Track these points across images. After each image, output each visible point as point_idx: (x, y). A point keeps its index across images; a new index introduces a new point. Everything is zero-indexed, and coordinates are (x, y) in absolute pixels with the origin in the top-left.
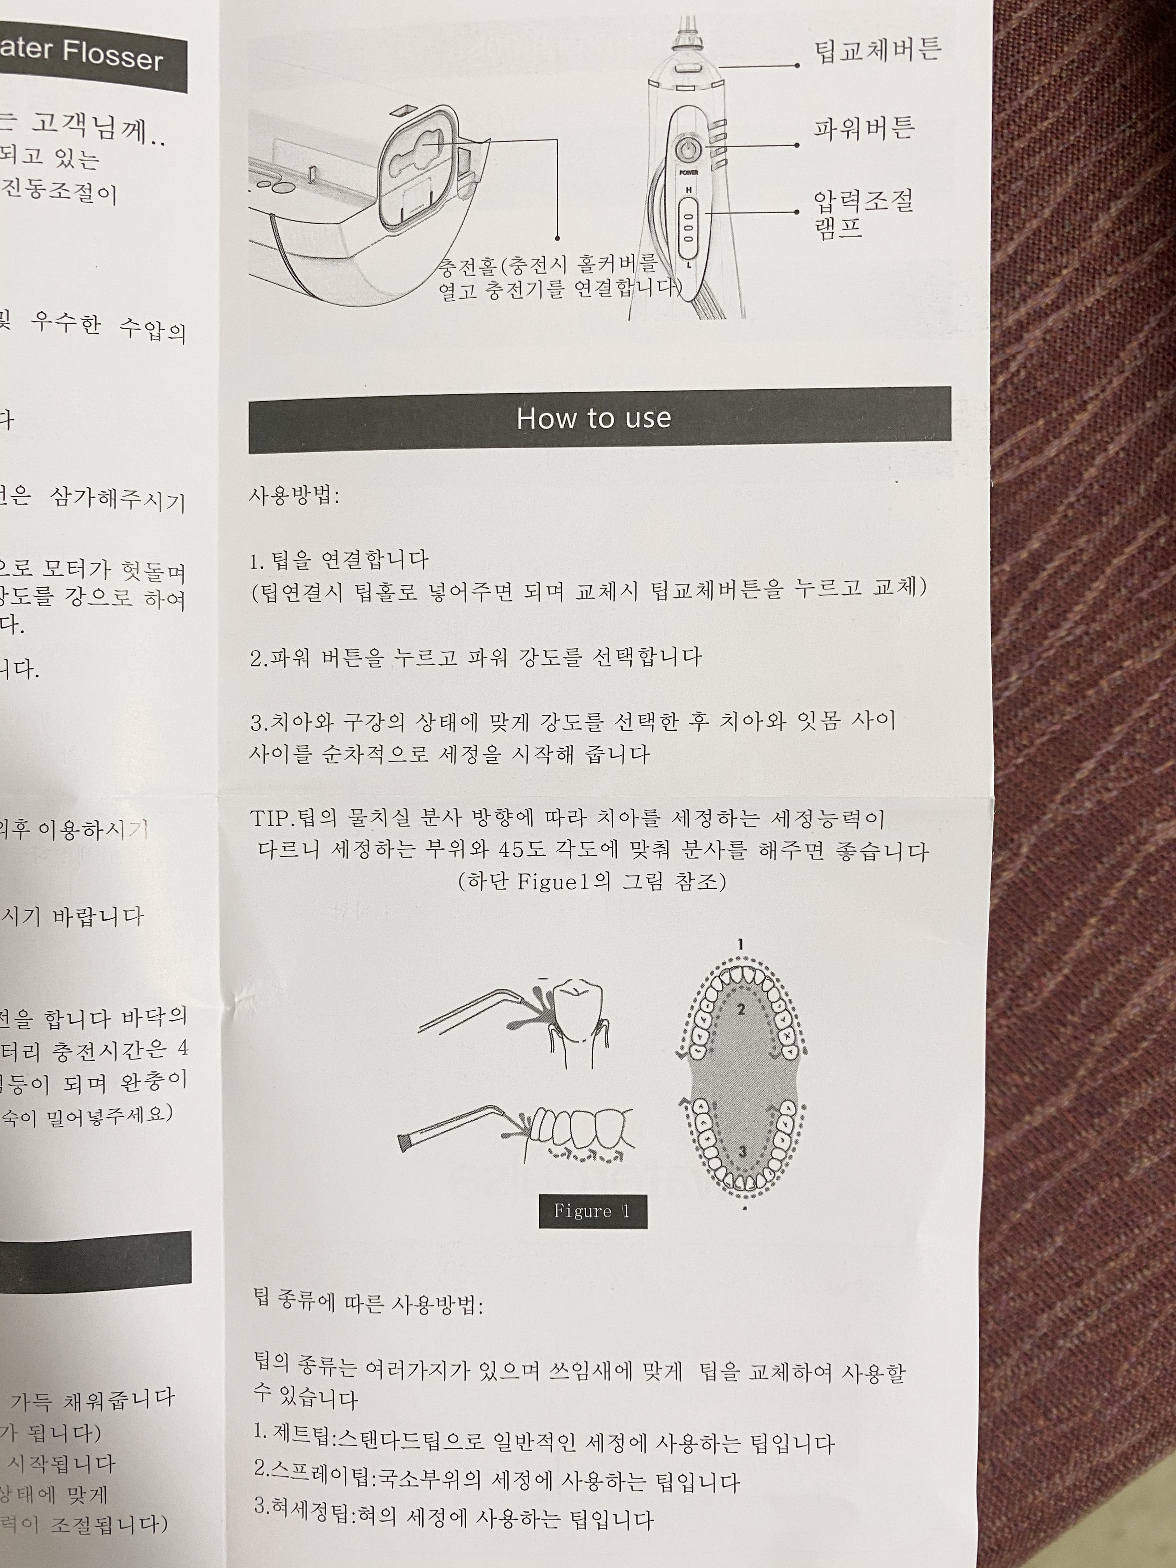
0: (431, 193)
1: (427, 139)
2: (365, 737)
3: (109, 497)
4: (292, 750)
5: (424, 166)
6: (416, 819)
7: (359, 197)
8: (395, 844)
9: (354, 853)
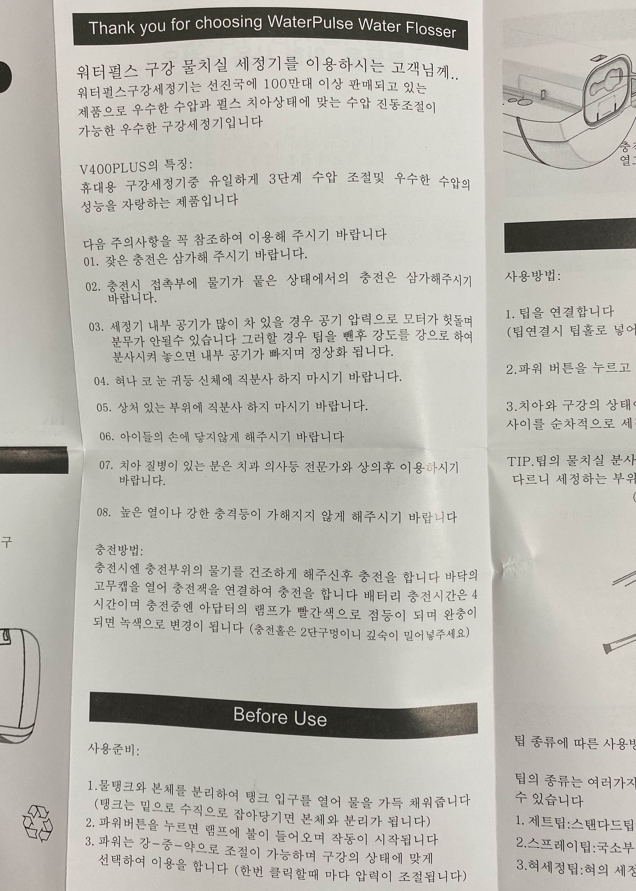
0: (615, 104)
1: (612, 74)
2: (575, 413)
3: (436, 278)
4: (532, 422)
5: (611, 89)
6: (607, 461)
7: (572, 107)
8: (594, 476)
9: (570, 482)
